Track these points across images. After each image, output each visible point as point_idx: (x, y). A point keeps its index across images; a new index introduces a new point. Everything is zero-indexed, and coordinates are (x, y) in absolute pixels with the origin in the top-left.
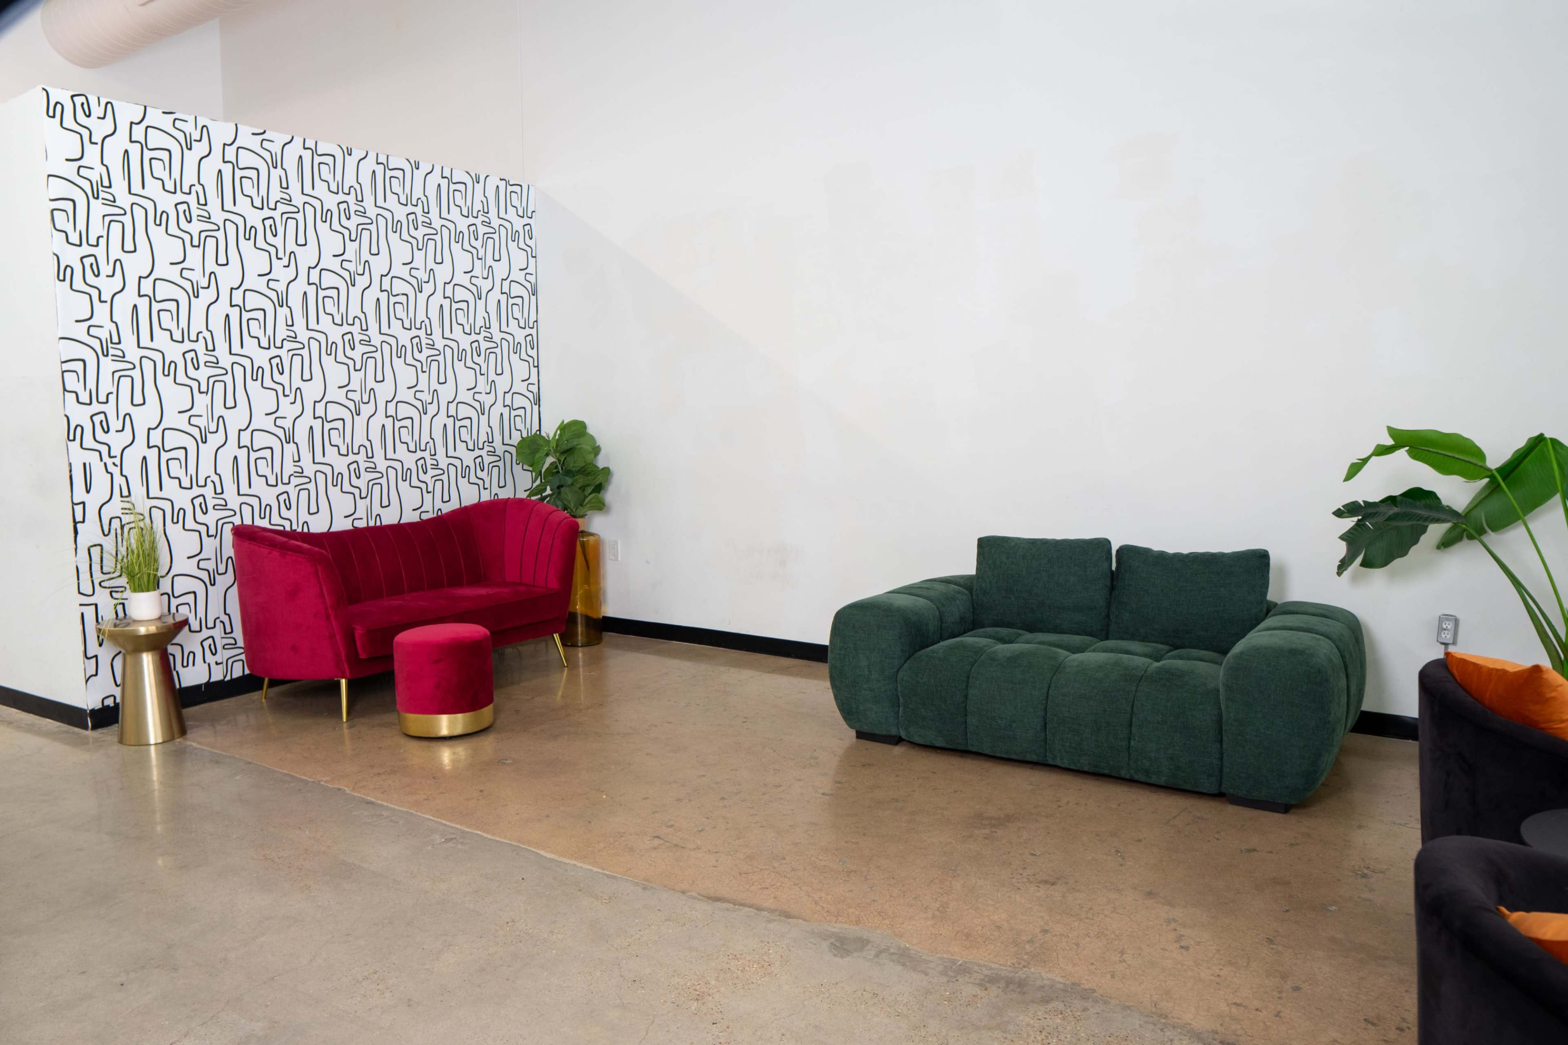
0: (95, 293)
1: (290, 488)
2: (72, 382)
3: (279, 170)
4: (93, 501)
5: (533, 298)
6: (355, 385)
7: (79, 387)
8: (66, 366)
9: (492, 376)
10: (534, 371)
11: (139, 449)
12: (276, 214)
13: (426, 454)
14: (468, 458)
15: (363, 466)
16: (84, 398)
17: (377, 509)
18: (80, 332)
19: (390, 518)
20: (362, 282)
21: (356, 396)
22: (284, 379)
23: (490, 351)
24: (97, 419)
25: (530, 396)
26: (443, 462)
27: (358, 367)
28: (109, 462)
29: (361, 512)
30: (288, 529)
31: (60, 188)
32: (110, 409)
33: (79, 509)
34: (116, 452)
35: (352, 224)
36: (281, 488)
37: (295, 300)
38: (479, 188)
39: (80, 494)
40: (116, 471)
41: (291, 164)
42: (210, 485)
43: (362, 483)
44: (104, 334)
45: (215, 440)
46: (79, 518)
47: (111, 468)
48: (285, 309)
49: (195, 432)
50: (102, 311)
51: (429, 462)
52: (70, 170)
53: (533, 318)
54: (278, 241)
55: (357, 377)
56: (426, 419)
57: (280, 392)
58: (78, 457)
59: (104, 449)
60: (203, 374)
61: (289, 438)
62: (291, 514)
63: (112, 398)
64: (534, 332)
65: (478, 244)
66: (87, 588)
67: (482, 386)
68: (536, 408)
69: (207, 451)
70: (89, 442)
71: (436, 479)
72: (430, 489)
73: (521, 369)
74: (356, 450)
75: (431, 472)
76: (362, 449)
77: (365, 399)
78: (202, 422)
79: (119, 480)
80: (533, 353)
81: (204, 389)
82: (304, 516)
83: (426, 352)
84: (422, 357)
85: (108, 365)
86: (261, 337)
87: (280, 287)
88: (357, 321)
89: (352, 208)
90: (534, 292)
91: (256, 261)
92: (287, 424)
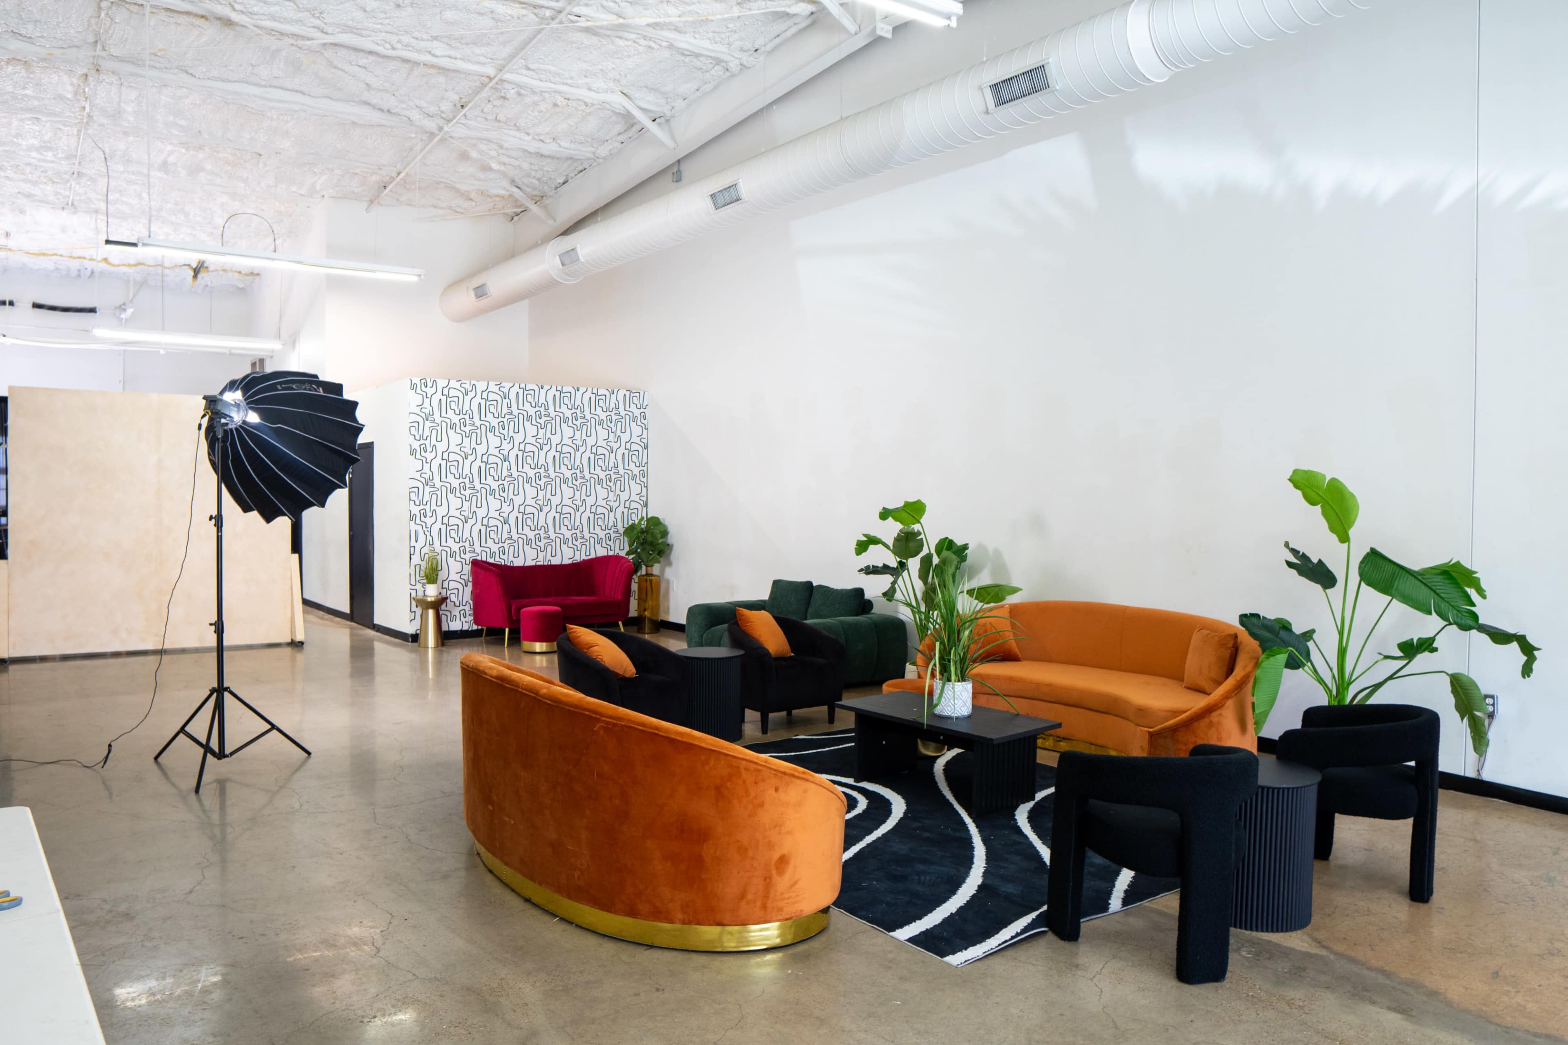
0: (424, 459)
1: (505, 545)
2: (413, 496)
3: (507, 400)
4: (418, 546)
5: (645, 451)
6: (540, 497)
7: (416, 498)
8: (411, 490)
9: (618, 492)
10: (644, 489)
11: (438, 525)
12: (505, 420)
13: (578, 532)
14: (602, 534)
15: (542, 536)
16: (418, 503)
17: (549, 557)
18: (417, 475)
19: (556, 561)
20: (546, 448)
21: (541, 503)
22: (505, 495)
23: (617, 479)
24: (422, 512)
25: (642, 502)
26: (587, 536)
27: (542, 488)
28: (426, 530)
29: (541, 558)
30: (503, 564)
31: (414, 418)
32: (427, 507)
33: (412, 549)
34: (429, 526)
35: (542, 421)
36: (501, 545)
37: (512, 459)
38: (614, 397)
39: (413, 543)
40: (428, 534)
41: (513, 396)
42: (468, 542)
43: (542, 544)
44: (427, 476)
45: (471, 522)
46: (412, 553)
47: (426, 532)
48: (507, 463)
49: (463, 518)
50: (427, 466)
51: (579, 535)
52: (417, 410)
53: (645, 461)
54: (505, 432)
55: (541, 493)
56: (578, 514)
57: (502, 501)
58: (414, 527)
59: (424, 525)
60: (468, 492)
61: (506, 522)
62: (505, 557)
63: (429, 503)
64: (645, 469)
65: (612, 425)
66: (413, 582)
67: (612, 497)
68: (645, 509)
69: (467, 526)
70: (418, 521)
71: (582, 544)
72: (579, 549)
73: (636, 489)
74: (539, 528)
75: (580, 540)
76: (543, 528)
77: (545, 504)
78: (466, 514)
79: (429, 538)
80: (645, 480)
81: (467, 499)
82: (511, 558)
83: (580, 481)
84: (577, 483)
85: (428, 489)
86: (495, 475)
87: (505, 453)
88: (543, 467)
89: (543, 413)
90: (646, 448)
91: (494, 441)
92: (505, 515)
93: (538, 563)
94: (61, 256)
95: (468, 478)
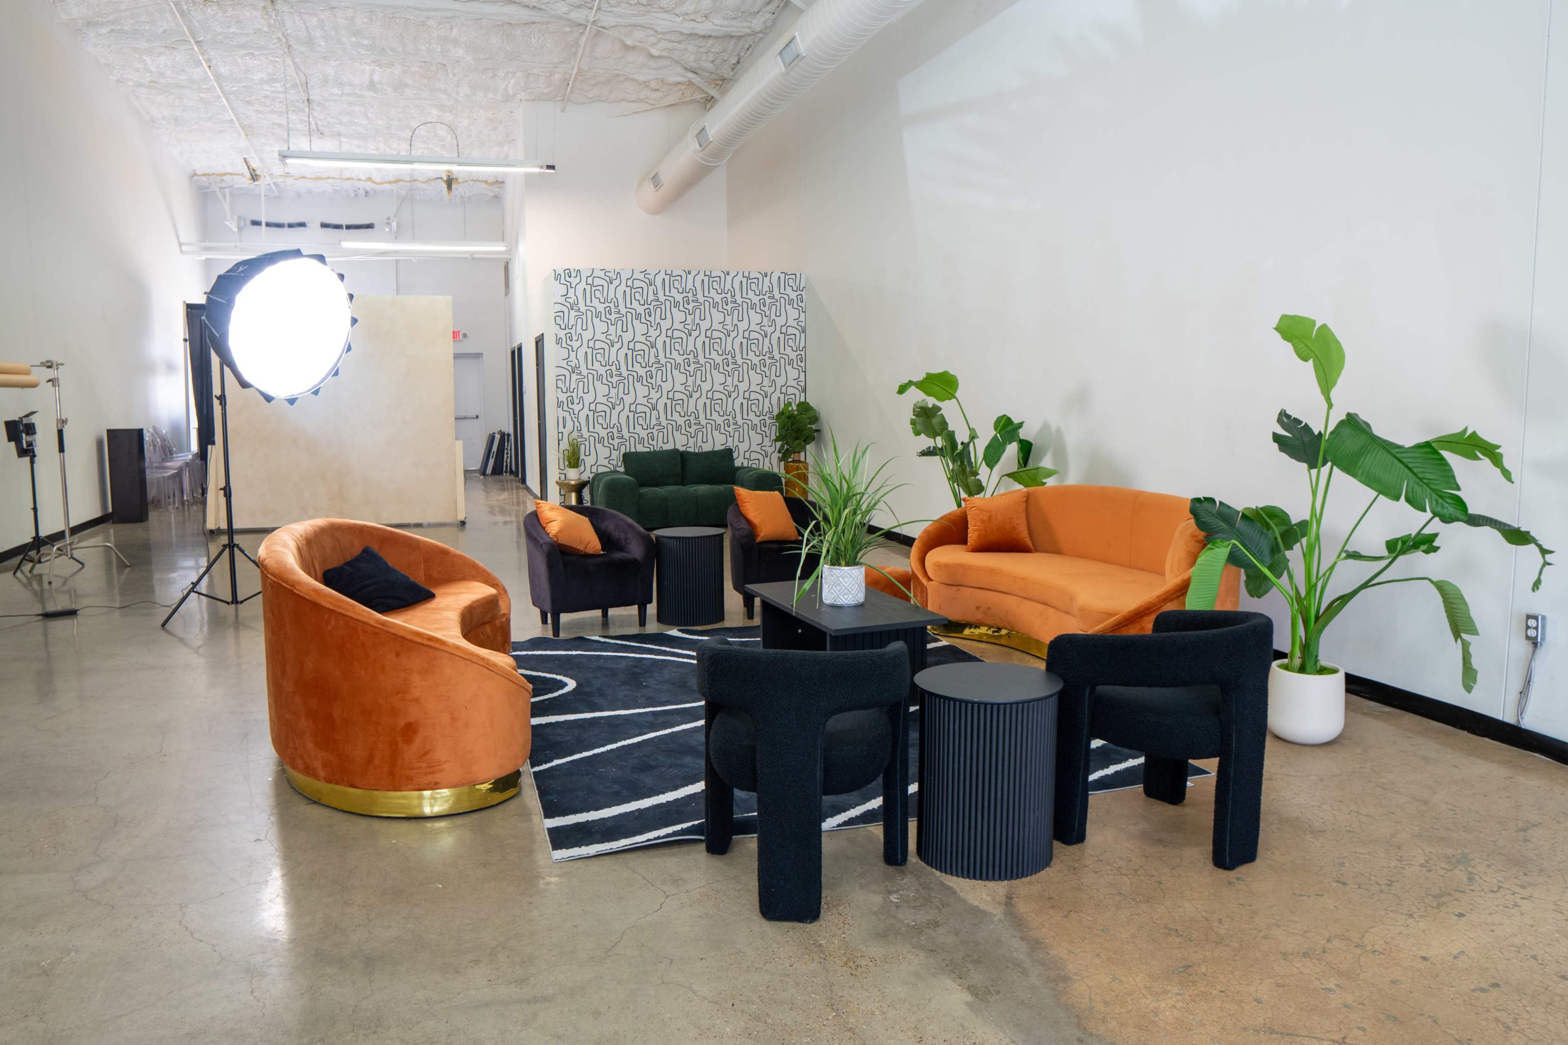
0: (570, 348)
1: (654, 431)
2: (560, 384)
3: (653, 287)
4: (566, 432)
5: (803, 335)
6: (690, 383)
7: (563, 386)
8: (558, 378)
9: (773, 377)
10: (802, 374)
11: (586, 411)
12: (651, 307)
13: (730, 418)
14: (756, 420)
15: (693, 422)
16: (564, 390)
17: (700, 443)
18: (564, 364)
19: (707, 448)
20: (695, 334)
21: (690, 389)
22: (653, 381)
23: (771, 365)
24: (569, 399)
25: (799, 388)
26: (740, 422)
27: (692, 374)
28: (573, 416)
29: (691, 444)
30: (652, 450)
31: (558, 308)
32: (574, 395)
33: (560, 435)
34: (576, 412)
35: (690, 307)
36: (649, 431)
37: (659, 345)
38: (767, 280)
39: (561, 429)
40: (576, 420)
41: (659, 283)
42: (616, 428)
43: (692, 430)
44: (573, 364)
45: (618, 408)
46: (560, 438)
47: (574, 419)
48: (654, 350)
49: (610, 404)
50: (573, 355)
51: (731, 421)
52: (562, 300)
53: (802, 345)
54: (652, 319)
55: (690, 380)
56: (730, 400)
57: (650, 387)
58: (561, 414)
59: (571, 411)
60: (615, 379)
61: (654, 408)
62: (654, 443)
63: (575, 390)
64: (803, 353)
65: (766, 309)
66: (562, 467)
67: (767, 383)
68: (803, 395)
69: (615, 413)
70: (565, 408)
71: (735, 430)
72: (732, 435)
73: (793, 373)
74: (689, 414)
75: (732, 427)
76: (693, 414)
77: (695, 390)
78: (613, 400)
79: (577, 424)
80: (803, 364)
81: (614, 386)
82: (660, 444)
83: (731, 366)
84: (729, 369)
85: (574, 377)
86: (642, 362)
87: (652, 339)
88: (692, 353)
89: (691, 299)
90: (804, 331)
91: (641, 328)
92: (654, 401)
93: (688, 450)
94: (334, 178)
95: (614, 365)
